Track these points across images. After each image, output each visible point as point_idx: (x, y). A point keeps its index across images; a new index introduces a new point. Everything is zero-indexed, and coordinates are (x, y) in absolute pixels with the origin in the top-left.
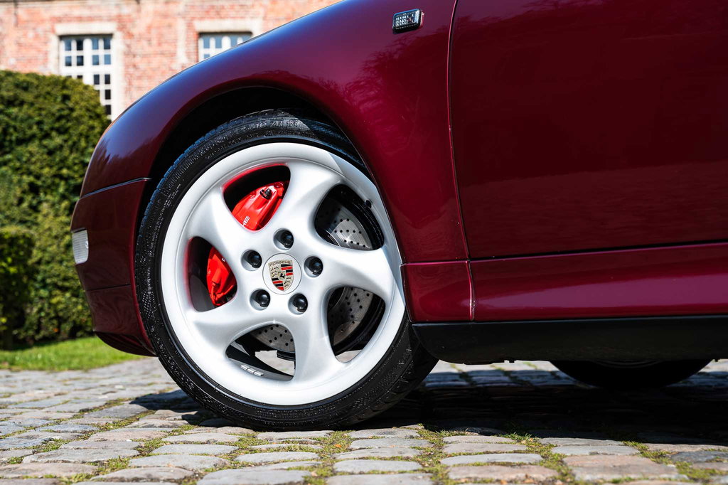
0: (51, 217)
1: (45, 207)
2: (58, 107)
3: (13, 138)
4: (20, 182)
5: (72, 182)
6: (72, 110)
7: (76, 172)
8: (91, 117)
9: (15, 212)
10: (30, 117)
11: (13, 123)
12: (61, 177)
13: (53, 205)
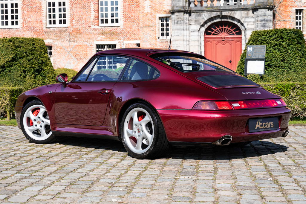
0: (29, 79)
1: (27, 77)
2: (31, 47)
3: (19, 57)
4: (20, 70)
5: (35, 69)
6: (35, 48)
7: (36, 66)
8: (41, 49)
9: (19, 79)
10: (23, 51)
11: (18, 53)
12: (32, 67)
13: (30, 76)
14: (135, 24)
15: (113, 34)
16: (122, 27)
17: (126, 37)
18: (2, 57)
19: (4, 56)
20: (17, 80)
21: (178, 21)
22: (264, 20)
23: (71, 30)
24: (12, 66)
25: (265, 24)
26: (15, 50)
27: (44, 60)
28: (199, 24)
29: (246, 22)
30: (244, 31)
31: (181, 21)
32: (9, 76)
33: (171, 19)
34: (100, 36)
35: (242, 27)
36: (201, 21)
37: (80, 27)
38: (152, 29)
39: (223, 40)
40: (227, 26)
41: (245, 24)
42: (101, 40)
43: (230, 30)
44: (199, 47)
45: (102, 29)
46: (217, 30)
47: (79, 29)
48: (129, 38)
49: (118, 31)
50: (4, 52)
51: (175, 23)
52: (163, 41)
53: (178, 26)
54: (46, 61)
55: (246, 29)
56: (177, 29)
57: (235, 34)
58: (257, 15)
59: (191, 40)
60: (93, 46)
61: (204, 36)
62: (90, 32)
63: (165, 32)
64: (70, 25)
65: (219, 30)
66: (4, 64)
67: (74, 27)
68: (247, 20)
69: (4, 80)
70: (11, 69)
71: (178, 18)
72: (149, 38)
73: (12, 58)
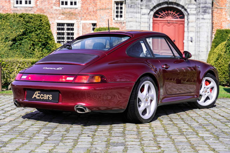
0: (38, 52)
1: (36, 50)
2: (39, 23)
3: (28, 31)
4: (30, 43)
5: (42, 43)
6: (42, 23)
7: (43, 40)
8: (46, 25)
9: (29, 51)
10: (32, 26)
11: (28, 27)
12: (40, 41)
13: (38, 49)
14: (91, 6)
15: (71, 15)
16: (79, 9)
17: (83, 18)
18: (14, 31)
19: (15, 30)
20: (27, 52)
21: (131, 6)
22: (205, 7)
23: (36, 10)
24: (22, 40)
25: (206, 10)
26: (25, 25)
27: (49, 35)
28: (149, 9)
29: (189, 8)
30: (187, 15)
31: (134, 5)
32: (20, 48)
33: (125, 3)
34: (60, 15)
35: (185, 12)
36: (151, 6)
37: (44, 7)
38: (108, 11)
39: (168, 23)
40: (172, 11)
41: (188, 10)
42: (61, 19)
43: (174, 15)
44: (149, 28)
45: (62, 10)
46: (163, 14)
47: (42, 9)
48: (85, 18)
49: (76, 12)
50: (15, 26)
51: (129, 7)
52: (117, 22)
53: (132, 10)
54: (51, 36)
55: (188, 14)
56: (131, 12)
57: (179, 18)
58: (199, 3)
59: (142, 22)
60: (54, 24)
61: (153, 18)
62: (52, 12)
63: (119, 14)
64: (35, 5)
65: (165, 14)
66: (16, 37)
67: (38, 7)
68: (190, 6)
69: (16, 52)
70: (21, 42)
71: (132, 3)
72: (105, 19)
73: (23, 32)
